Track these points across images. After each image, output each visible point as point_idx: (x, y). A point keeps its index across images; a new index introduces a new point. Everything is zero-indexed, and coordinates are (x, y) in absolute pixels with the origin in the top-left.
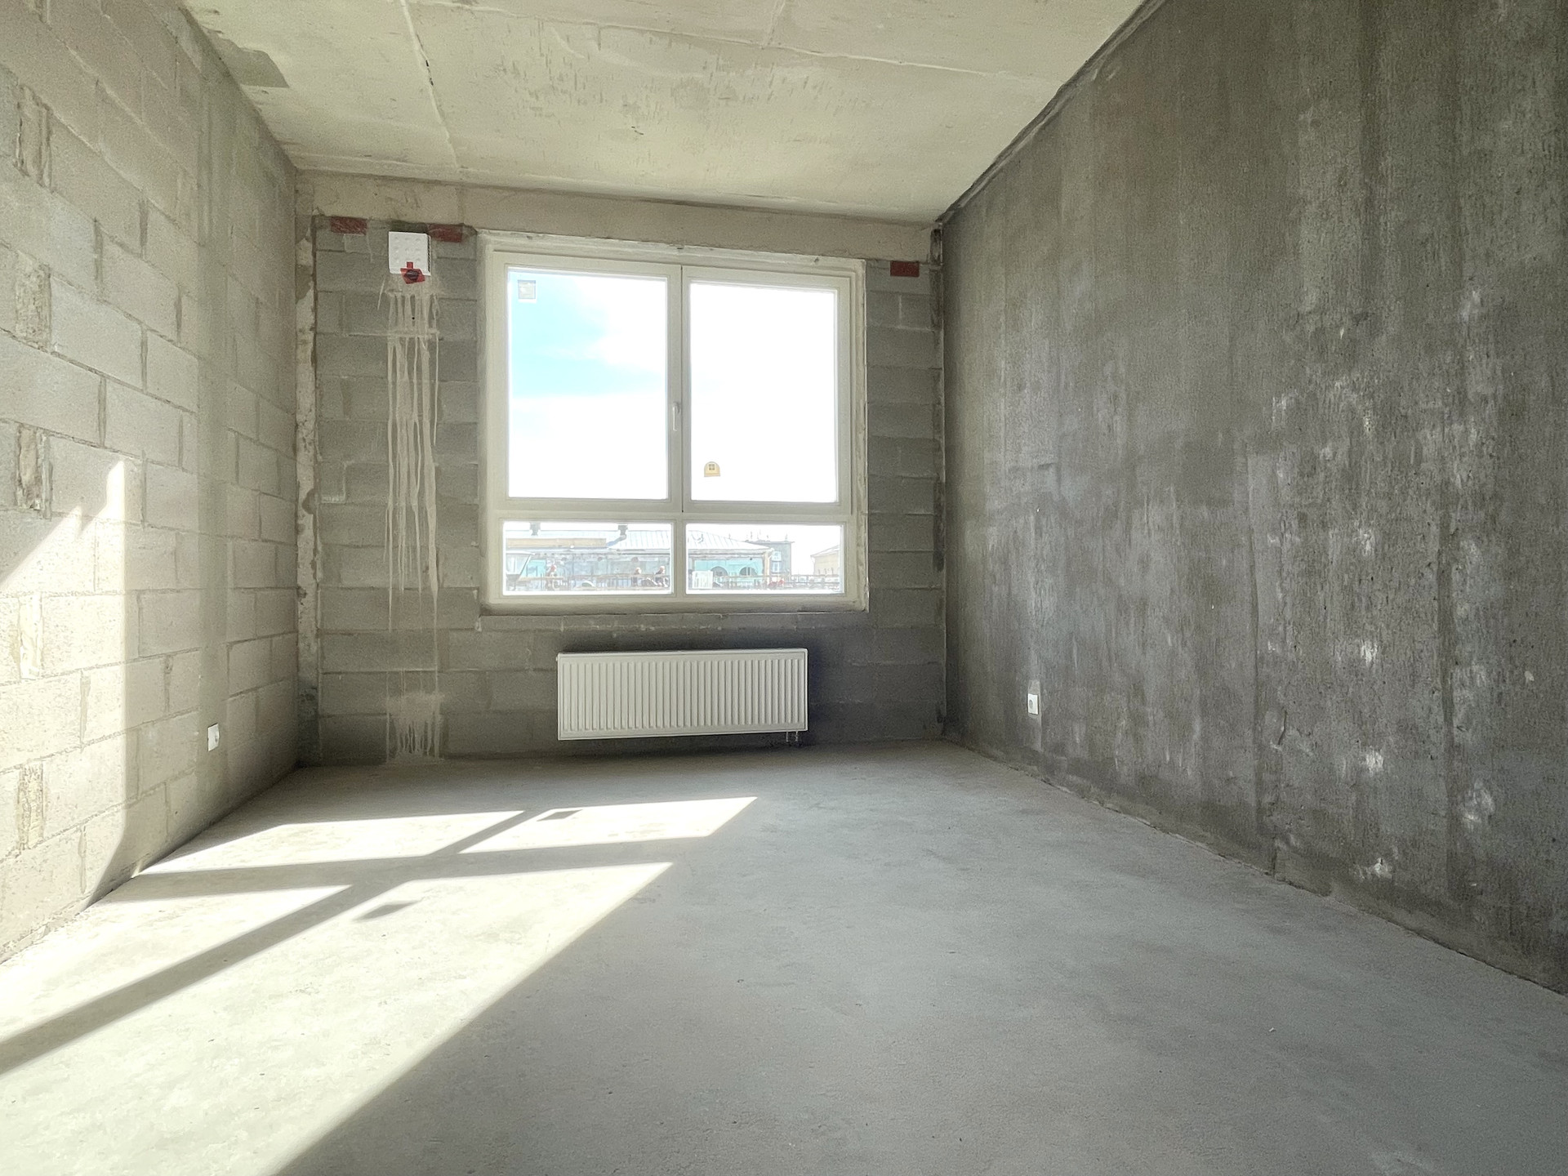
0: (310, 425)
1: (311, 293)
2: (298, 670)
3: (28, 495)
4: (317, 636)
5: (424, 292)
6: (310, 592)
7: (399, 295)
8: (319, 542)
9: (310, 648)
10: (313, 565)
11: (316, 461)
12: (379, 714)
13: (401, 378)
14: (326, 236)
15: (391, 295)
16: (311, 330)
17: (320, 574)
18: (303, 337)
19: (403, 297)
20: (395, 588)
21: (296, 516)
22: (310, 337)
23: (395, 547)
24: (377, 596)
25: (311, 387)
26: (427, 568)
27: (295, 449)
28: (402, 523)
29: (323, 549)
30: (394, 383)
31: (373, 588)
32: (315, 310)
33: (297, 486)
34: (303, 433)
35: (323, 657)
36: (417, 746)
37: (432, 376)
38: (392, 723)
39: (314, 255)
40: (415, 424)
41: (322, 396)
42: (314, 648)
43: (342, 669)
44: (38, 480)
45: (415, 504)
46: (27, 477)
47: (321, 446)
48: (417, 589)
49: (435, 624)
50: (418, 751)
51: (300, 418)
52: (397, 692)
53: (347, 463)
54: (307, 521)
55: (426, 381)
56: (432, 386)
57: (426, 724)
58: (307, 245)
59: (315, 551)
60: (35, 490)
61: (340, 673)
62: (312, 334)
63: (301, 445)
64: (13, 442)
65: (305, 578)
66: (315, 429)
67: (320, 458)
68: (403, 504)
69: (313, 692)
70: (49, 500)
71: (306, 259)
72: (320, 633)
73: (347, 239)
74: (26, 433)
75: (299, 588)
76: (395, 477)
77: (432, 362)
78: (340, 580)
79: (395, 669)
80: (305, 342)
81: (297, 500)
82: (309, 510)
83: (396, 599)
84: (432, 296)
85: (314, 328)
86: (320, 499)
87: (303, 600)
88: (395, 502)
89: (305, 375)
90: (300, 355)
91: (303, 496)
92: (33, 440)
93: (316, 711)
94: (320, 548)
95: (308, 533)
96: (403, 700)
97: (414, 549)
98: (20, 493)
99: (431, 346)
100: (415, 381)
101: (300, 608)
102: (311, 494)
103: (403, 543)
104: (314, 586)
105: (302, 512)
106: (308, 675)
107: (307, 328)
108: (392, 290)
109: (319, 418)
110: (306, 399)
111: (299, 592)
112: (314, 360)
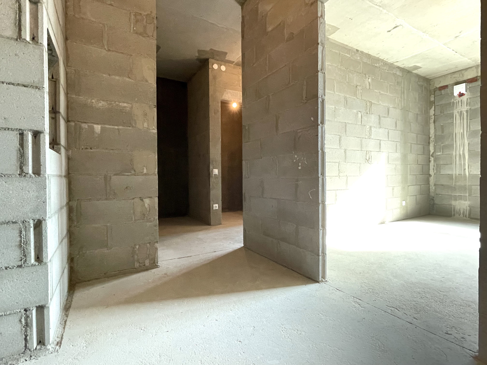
0: (433, 137)
1: (433, 107)
2: (430, 193)
3: (368, 161)
4: (434, 185)
5: (464, 98)
6: (433, 176)
7: (457, 101)
8: (435, 164)
9: (432, 188)
10: (433, 169)
11: (434, 145)
12: (450, 205)
13: (458, 121)
14: (438, 92)
15: (455, 101)
16: (433, 115)
17: (435, 171)
18: (432, 117)
19: (459, 101)
20: (455, 175)
21: (429, 158)
22: (433, 117)
23: (456, 164)
24: (450, 177)
25: (433, 128)
26: (465, 169)
27: (429, 143)
28: (458, 159)
29: (436, 166)
30: (456, 123)
31: (449, 174)
32: (434, 110)
33: (430, 151)
34: (431, 139)
35: (436, 190)
36: (461, 214)
37: (467, 119)
38: (454, 207)
39: (434, 98)
40: (462, 133)
41: (436, 130)
42: (433, 188)
43: (441, 193)
44: (369, 159)
45: (461, 153)
46: (368, 159)
47: (436, 141)
48: (462, 175)
49: (467, 184)
50: (461, 216)
51: (431, 136)
52: (456, 200)
53: (442, 145)
54: (432, 159)
55: (465, 121)
56: (467, 122)
57: (464, 209)
58: (433, 96)
59: (434, 166)
60: (369, 160)
61: (440, 194)
62: (434, 116)
63: (431, 142)
64: (365, 154)
65: (432, 172)
66: (434, 138)
67: (435, 144)
68: (458, 153)
69: (433, 198)
70: (371, 161)
71: (432, 99)
72: (435, 185)
73: (443, 91)
74: (368, 152)
75: (430, 174)
76: (456, 147)
77: (467, 116)
78: (440, 172)
79: (455, 194)
80: (432, 118)
81: (430, 154)
82: (433, 157)
83: (456, 177)
84: (467, 99)
85: (434, 115)
86: (435, 154)
87: (431, 177)
88: (455, 152)
89: (432, 126)
90: (431, 122)
91: (431, 153)
92: (369, 153)
93: (434, 203)
94: (435, 165)
95: (432, 162)
96: (457, 202)
97: (461, 164)
98: (366, 161)
99: (467, 111)
100: (462, 121)
101: (430, 179)
102: (433, 153)
103: (458, 163)
104: (434, 174)
105: (431, 157)
106: (432, 194)
107: (432, 115)
108: (455, 100)
109: (435, 136)
110: (432, 131)
111: (430, 176)
112: (434, 122)
